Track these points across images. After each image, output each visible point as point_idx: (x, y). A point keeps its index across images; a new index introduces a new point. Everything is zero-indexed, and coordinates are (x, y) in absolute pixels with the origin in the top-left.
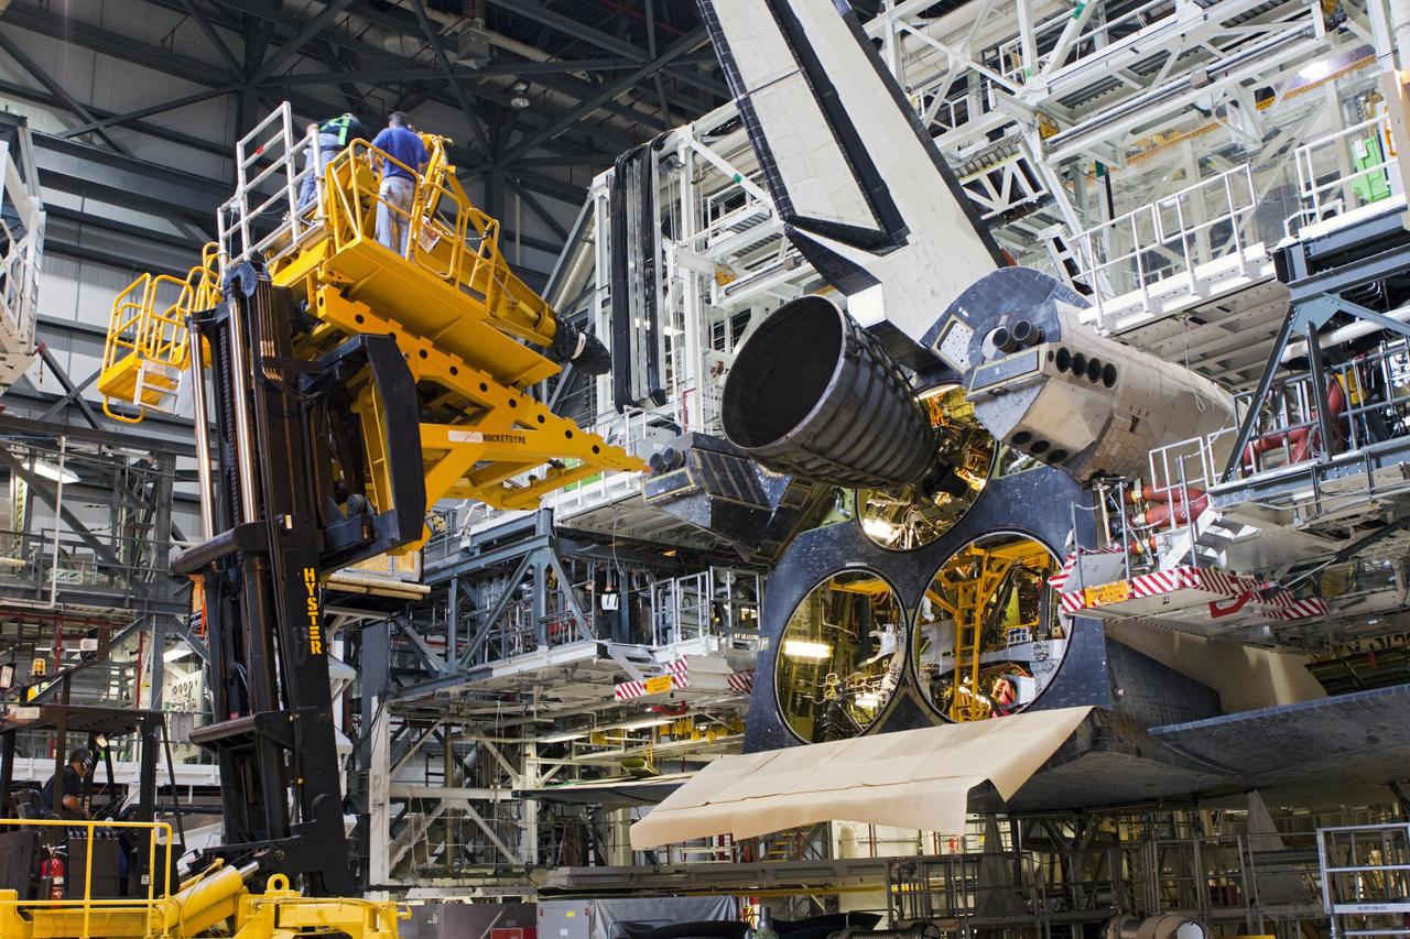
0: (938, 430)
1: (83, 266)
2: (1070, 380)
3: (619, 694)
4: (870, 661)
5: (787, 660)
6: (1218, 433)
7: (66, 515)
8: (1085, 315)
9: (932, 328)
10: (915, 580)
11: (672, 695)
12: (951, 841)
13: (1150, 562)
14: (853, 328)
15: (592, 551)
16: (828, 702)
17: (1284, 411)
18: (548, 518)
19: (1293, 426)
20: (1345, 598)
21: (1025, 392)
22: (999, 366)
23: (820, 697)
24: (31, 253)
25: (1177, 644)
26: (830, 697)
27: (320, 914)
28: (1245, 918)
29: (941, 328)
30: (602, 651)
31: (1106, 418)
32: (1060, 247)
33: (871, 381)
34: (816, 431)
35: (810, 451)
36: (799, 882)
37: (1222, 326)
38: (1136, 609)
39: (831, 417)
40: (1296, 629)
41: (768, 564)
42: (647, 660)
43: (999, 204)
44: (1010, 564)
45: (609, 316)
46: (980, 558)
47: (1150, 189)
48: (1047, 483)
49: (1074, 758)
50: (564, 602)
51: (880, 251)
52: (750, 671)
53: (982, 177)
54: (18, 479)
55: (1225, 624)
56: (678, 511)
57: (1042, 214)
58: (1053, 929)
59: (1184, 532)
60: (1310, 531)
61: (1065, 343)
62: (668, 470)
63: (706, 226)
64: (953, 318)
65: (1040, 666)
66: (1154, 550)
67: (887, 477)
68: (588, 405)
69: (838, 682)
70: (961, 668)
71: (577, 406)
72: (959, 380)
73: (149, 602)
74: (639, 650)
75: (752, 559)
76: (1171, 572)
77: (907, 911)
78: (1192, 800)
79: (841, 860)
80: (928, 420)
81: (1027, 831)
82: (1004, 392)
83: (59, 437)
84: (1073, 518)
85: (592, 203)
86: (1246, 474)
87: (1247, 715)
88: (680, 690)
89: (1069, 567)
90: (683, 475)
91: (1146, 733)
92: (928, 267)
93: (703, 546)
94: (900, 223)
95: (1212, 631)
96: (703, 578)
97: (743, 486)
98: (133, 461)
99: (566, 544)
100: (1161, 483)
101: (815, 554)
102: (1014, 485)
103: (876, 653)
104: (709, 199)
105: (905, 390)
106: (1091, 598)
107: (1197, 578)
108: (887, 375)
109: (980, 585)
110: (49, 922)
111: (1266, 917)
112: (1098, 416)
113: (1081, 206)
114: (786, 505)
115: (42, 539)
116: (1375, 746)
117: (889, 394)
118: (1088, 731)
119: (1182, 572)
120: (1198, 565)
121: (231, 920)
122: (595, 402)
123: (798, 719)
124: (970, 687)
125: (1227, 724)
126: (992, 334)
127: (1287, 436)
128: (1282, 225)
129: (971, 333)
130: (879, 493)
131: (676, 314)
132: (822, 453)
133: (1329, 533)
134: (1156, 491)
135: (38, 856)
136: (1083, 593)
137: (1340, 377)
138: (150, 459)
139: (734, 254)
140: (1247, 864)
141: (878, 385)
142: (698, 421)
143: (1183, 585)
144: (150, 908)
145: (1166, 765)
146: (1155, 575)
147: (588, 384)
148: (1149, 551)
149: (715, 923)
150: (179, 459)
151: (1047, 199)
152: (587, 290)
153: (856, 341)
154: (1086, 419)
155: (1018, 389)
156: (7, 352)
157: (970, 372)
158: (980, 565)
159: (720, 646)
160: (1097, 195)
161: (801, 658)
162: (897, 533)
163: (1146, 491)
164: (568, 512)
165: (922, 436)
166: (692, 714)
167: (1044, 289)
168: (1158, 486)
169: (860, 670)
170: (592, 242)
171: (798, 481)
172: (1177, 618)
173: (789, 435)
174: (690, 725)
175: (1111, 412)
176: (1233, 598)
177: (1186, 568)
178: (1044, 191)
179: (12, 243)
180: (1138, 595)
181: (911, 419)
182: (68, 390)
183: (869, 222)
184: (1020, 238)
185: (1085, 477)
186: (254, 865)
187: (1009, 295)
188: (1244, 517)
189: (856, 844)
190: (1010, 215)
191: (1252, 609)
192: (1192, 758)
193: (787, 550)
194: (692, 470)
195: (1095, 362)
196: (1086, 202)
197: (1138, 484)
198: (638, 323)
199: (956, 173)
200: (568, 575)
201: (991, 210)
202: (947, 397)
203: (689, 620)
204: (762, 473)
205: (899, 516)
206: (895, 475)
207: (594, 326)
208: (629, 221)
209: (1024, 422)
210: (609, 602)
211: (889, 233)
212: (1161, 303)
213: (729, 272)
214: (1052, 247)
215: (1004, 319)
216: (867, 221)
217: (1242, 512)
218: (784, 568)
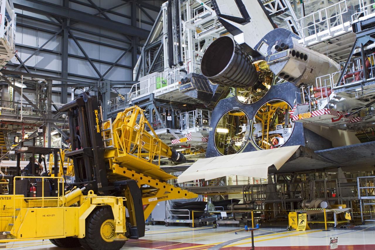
0: (258, 72)
1: (23, 29)
2: (295, 59)
3: (173, 142)
4: (239, 133)
5: (217, 133)
6: (336, 73)
7: (24, 96)
8: (300, 41)
9: (257, 45)
10: (252, 112)
11: (187, 143)
12: (257, 181)
13: (315, 107)
14: (237, 44)
15: (164, 105)
16: (228, 144)
17: (353, 67)
18: (153, 96)
19: (356, 71)
20: (366, 117)
21: (283, 62)
22: (276, 55)
23: (226, 143)
24: (13, 25)
25: (321, 129)
26: (228, 143)
27: (103, 200)
28: (337, 200)
29: (260, 44)
30: (168, 131)
31: (304, 69)
32: (290, 23)
33: (241, 59)
34: (227, 72)
35: (225, 78)
36: (218, 191)
37: (337, 44)
38: (312, 120)
39: (231, 68)
40: (353, 125)
41: (212, 108)
42: (180, 134)
43: (274, 11)
44: (277, 108)
45: (167, 42)
46: (269, 106)
47: (314, 7)
48: (288, 86)
49: (295, 159)
50: (158, 118)
51: (243, 24)
52: (208, 136)
53: (270, 3)
54: (10, 87)
55: (335, 124)
56: (188, 94)
57: (285, 14)
58: (286, 203)
59: (326, 99)
60: (359, 99)
61: (294, 49)
62: (186, 83)
63: (194, 17)
64: (263, 42)
65: (285, 135)
66: (316, 104)
67: (245, 85)
68: (162, 66)
69: (230, 139)
70: (264, 135)
71: (158, 66)
72: (264, 59)
73: (47, 119)
74: (178, 131)
75: (208, 107)
76: (322, 110)
77: (248, 199)
78: (324, 170)
79: (229, 186)
80: (256, 69)
81: (278, 178)
82: (278, 62)
83: (21, 75)
84: (296, 96)
85: (162, 11)
86: (343, 84)
87: (341, 148)
88: (189, 141)
89: (295, 109)
90: (190, 84)
91: (314, 153)
92: (256, 28)
93: (193, 103)
94: (248, 16)
95: (331, 126)
96: (195, 112)
97: (206, 87)
98: (41, 82)
99: (158, 103)
100: (319, 87)
101: (225, 105)
102: (279, 87)
103: (241, 132)
104: (194, 10)
105: (250, 61)
106: (301, 117)
107: (329, 112)
108: (245, 57)
109: (269, 113)
110: (33, 203)
111: (343, 200)
112: (302, 68)
113: (296, 11)
114: (217, 92)
115: (18, 103)
116: (373, 156)
117: (246, 63)
118: (299, 151)
119: (325, 110)
120: (329, 108)
121: (79, 202)
122: (164, 65)
123: (220, 149)
124: (266, 141)
125: (335, 150)
126: (274, 46)
127: (354, 74)
128: (351, 17)
129: (268, 46)
130: (242, 89)
131: (185, 41)
132: (228, 78)
133: (364, 100)
134: (317, 88)
135: (29, 186)
136: (298, 116)
137: (369, 58)
138: (45, 81)
139: (201, 25)
140: (338, 186)
141: (243, 60)
142: (192, 70)
143: (325, 113)
144: (58, 199)
145: (318, 161)
146: (318, 111)
147: (161, 60)
148: (315, 104)
149: (197, 202)
150: (53, 81)
151: (287, 10)
152: (161, 35)
153: (237, 48)
154: (299, 69)
155: (281, 61)
156: (7, 53)
157: (267, 56)
158: (269, 108)
159: (199, 130)
160: (300, 8)
161: (221, 133)
162: (246, 100)
163: (314, 89)
164: (158, 94)
165: (254, 74)
166: (191, 148)
167: (287, 34)
168: (318, 87)
169: (236, 136)
170: (162, 22)
171: (220, 86)
172: (322, 122)
173: (220, 73)
174: (190, 151)
175: (306, 67)
176: (338, 117)
177: (326, 109)
178: (286, 7)
179: (8, 23)
180: (313, 116)
181: (252, 69)
182: (21, 63)
183: (240, 16)
184: (279, 20)
185: (298, 85)
186: (84, 188)
187: (278, 36)
188: (341, 95)
189: (232, 182)
190: (277, 14)
191: (342, 120)
192: (325, 159)
193: (217, 104)
194: (192, 83)
195: (302, 54)
196: (297, 10)
197: (312, 86)
198: (175, 44)
199: (263, 2)
200: (158, 111)
201: (272, 13)
202: (260, 63)
203: (191, 123)
204: (210, 84)
205: (246, 96)
206: (247, 84)
207: (163, 44)
208: (172, 16)
209: (283, 70)
210: (169, 118)
211: (245, 19)
212: (321, 38)
213: (200, 30)
214: (288, 23)
215: (277, 42)
216: (239, 15)
217: (341, 94)
218: (216, 109)
